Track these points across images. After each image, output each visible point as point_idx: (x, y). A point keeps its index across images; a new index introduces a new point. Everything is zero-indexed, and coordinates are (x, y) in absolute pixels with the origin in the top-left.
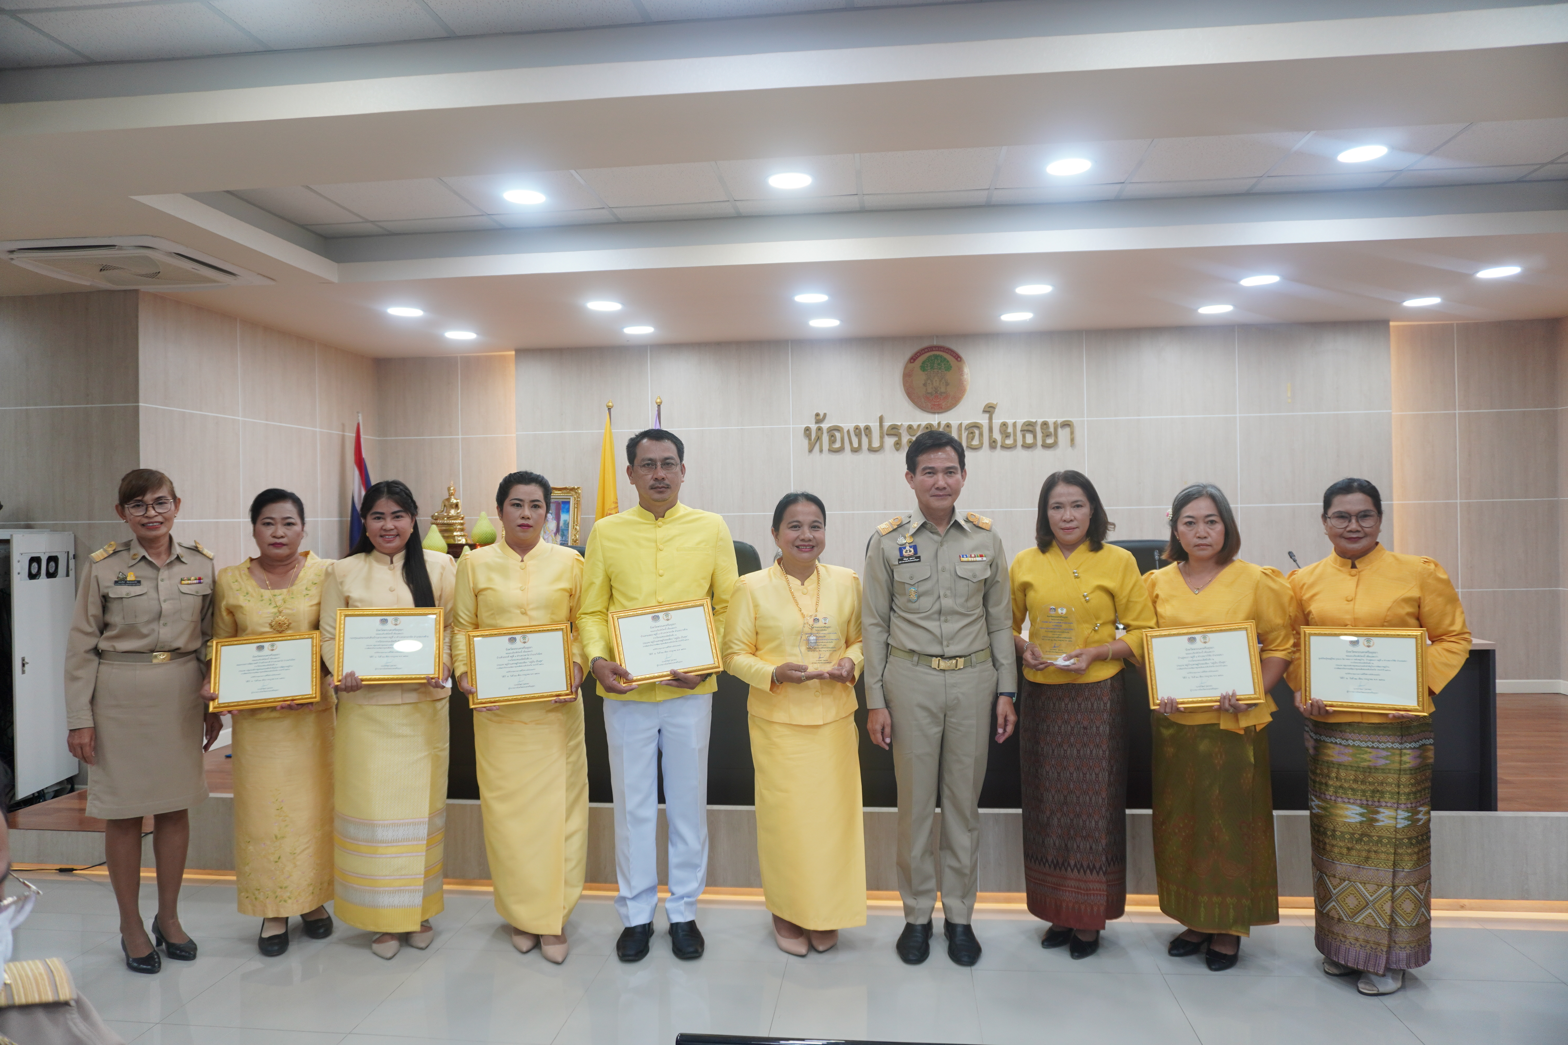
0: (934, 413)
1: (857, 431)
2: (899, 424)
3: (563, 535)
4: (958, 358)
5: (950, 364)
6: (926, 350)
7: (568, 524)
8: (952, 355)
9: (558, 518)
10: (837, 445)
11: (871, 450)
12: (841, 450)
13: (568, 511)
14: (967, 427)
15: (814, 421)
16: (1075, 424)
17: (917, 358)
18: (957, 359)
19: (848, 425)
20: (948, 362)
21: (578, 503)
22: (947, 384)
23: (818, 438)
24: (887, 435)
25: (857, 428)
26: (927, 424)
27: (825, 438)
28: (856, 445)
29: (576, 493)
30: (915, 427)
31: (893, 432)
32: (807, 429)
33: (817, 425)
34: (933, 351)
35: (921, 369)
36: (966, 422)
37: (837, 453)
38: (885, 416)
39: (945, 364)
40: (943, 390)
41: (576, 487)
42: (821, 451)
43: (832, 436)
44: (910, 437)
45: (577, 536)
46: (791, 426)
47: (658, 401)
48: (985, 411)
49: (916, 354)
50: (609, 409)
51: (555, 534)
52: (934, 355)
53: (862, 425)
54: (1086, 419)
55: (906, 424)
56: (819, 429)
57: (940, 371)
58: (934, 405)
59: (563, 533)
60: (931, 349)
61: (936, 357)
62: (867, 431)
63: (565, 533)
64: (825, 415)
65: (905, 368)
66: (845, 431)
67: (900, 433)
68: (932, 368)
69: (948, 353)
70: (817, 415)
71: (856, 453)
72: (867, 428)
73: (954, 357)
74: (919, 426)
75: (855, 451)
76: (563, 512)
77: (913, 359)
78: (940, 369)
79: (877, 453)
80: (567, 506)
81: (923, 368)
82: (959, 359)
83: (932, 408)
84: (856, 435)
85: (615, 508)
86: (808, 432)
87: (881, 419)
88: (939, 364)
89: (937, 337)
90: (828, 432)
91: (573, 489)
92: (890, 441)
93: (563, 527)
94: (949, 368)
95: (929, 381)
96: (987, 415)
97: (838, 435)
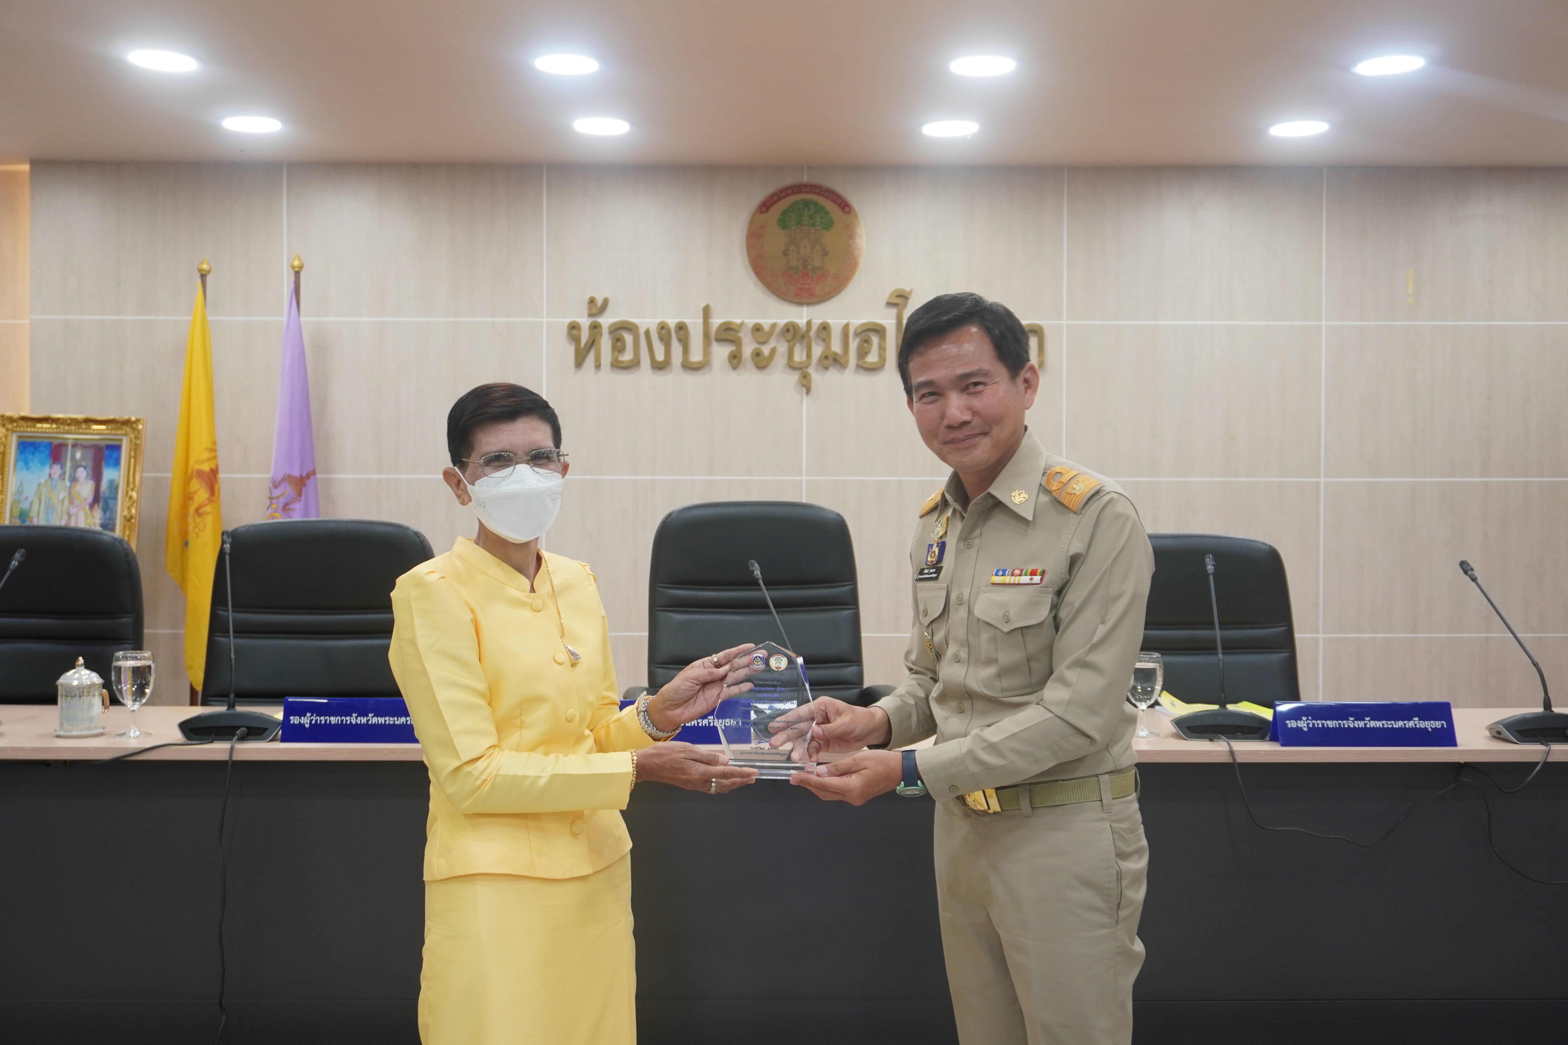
0: (801, 304)
1: (663, 332)
2: (738, 321)
3: (105, 510)
4: (844, 206)
5: (831, 218)
6: (789, 191)
7: (117, 488)
8: (835, 202)
9: (97, 476)
10: (627, 356)
11: (689, 367)
12: (633, 365)
13: (117, 463)
14: (858, 331)
15: (585, 312)
16: (1046, 331)
17: (773, 204)
18: (843, 209)
19: (647, 322)
20: (827, 213)
21: (136, 449)
22: (825, 253)
23: (593, 343)
24: (717, 340)
25: (663, 327)
26: (786, 325)
27: (606, 342)
28: (660, 357)
29: (133, 429)
30: (766, 328)
31: (729, 335)
32: (574, 327)
33: (592, 320)
34: (800, 192)
35: (779, 225)
36: (857, 322)
37: (627, 371)
38: (713, 306)
39: (821, 218)
40: (817, 263)
41: (133, 419)
42: (598, 366)
43: (618, 340)
44: (757, 346)
45: (133, 511)
46: (545, 320)
47: (296, 263)
48: (890, 304)
49: (771, 197)
50: (203, 277)
51: (92, 506)
52: (803, 200)
53: (672, 322)
54: (1065, 322)
55: (751, 322)
56: (595, 327)
57: (813, 230)
58: (801, 289)
59: (106, 503)
60: (797, 189)
61: (807, 204)
62: (682, 332)
63: (111, 502)
64: (606, 302)
65: (752, 221)
66: (642, 331)
67: (740, 339)
68: (799, 223)
69: (827, 197)
70: (592, 301)
71: (662, 372)
72: (681, 327)
73: (839, 205)
74: (774, 326)
75: (659, 367)
76: (108, 464)
77: (765, 206)
78: (813, 225)
79: (698, 373)
80: (115, 455)
81: (783, 223)
82: (847, 209)
83: (797, 295)
84: (661, 339)
85: (209, 459)
86: (574, 332)
87: (707, 312)
88: (811, 217)
89: (809, 168)
90: (611, 332)
91: (127, 423)
92: (721, 352)
93: (107, 494)
94: (828, 225)
95: (793, 247)
96: (893, 311)
97: (628, 338)
